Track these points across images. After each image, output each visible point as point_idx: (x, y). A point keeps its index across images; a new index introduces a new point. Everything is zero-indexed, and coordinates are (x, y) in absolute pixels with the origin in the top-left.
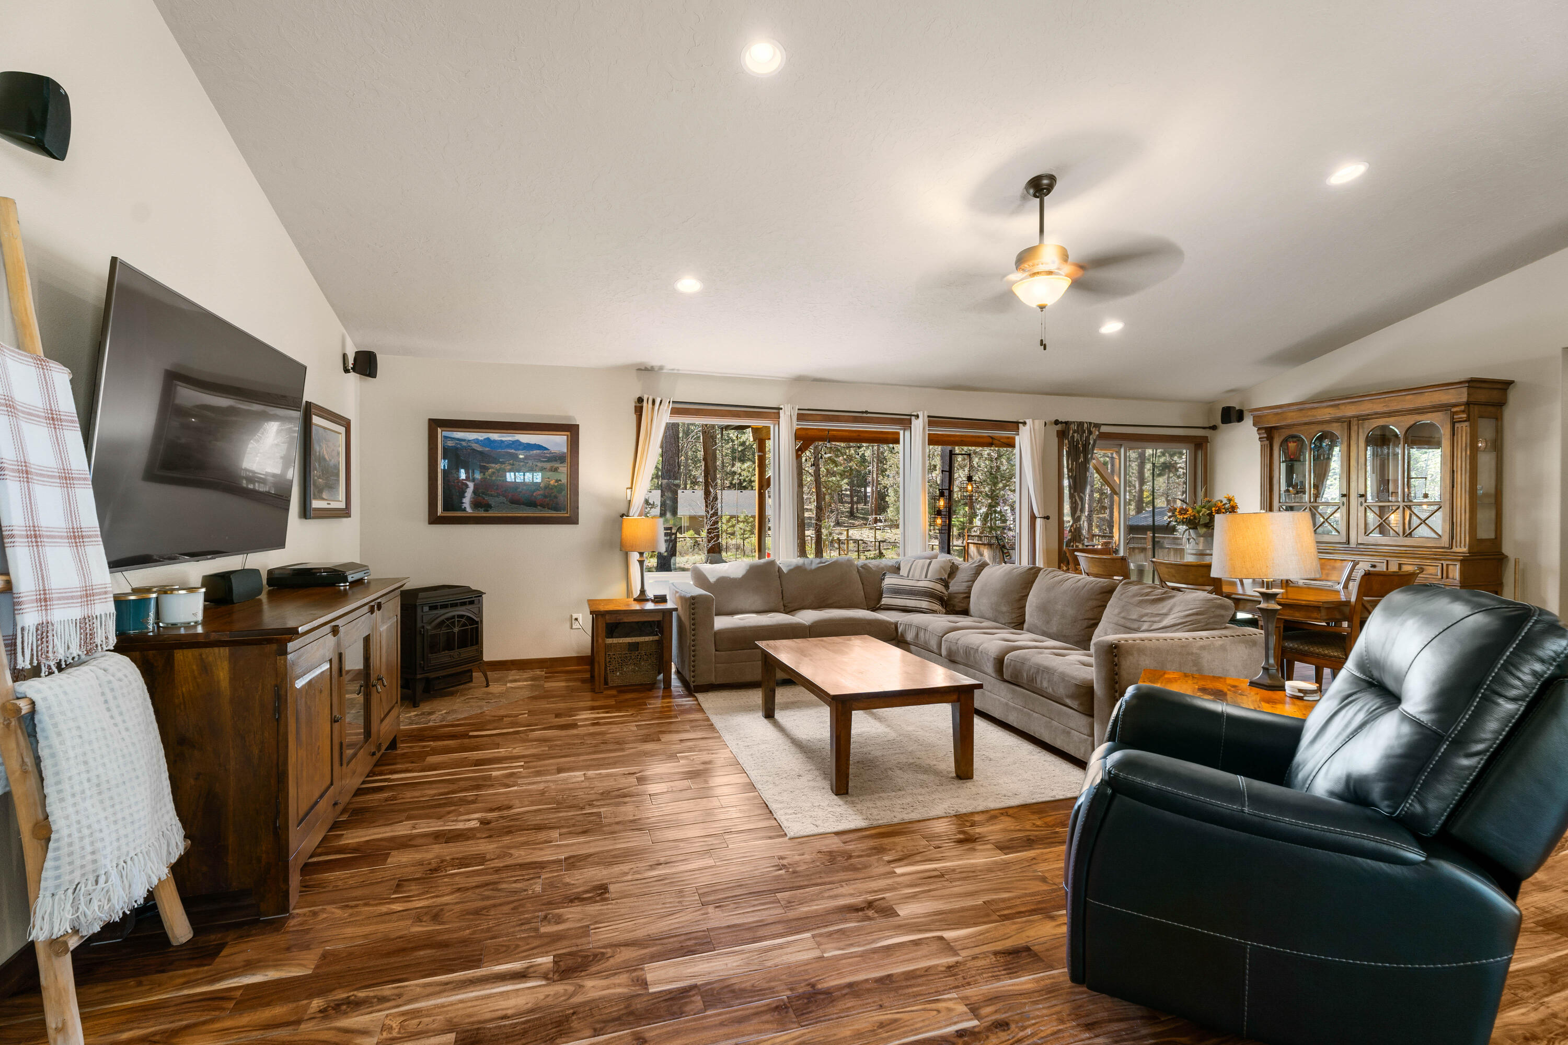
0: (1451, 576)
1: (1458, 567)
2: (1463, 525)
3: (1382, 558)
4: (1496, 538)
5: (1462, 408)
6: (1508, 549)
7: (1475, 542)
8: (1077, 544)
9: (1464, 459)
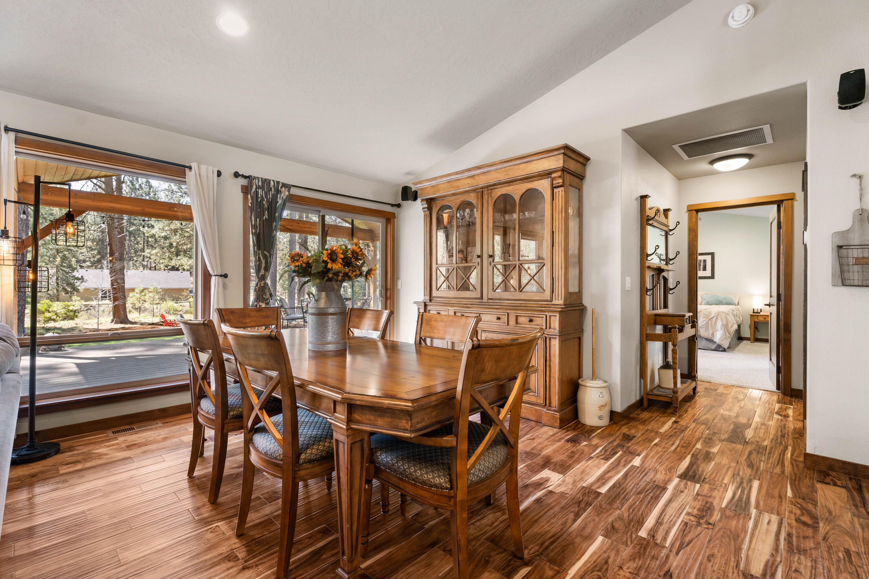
0: (552, 326)
1: (558, 317)
2: (560, 280)
3: (504, 311)
4: (579, 292)
5: (559, 174)
6: (586, 301)
7: (569, 295)
8: (260, 304)
9: (560, 220)
